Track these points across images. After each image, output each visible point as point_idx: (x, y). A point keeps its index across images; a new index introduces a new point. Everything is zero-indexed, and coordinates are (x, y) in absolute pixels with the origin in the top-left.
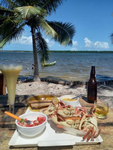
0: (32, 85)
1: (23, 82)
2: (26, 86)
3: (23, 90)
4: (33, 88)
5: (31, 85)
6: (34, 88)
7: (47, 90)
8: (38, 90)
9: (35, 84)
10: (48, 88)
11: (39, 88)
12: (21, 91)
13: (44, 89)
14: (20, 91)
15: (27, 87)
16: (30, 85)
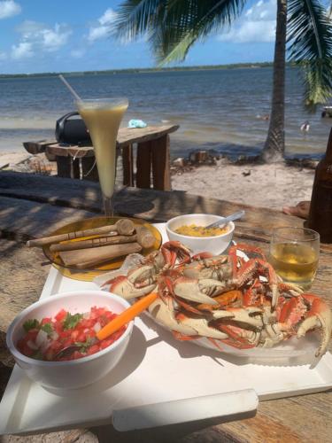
0: (252, 174)
1: (230, 164)
2: (233, 175)
3: (222, 186)
4: (253, 182)
5: (248, 174)
6: (257, 183)
7: (293, 195)
8: (265, 190)
9: (264, 171)
10: (300, 189)
11: (271, 185)
12: (216, 189)
13: (285, 191)
14: (213, 187)
15: (235, 178)
16: (247, 172)
